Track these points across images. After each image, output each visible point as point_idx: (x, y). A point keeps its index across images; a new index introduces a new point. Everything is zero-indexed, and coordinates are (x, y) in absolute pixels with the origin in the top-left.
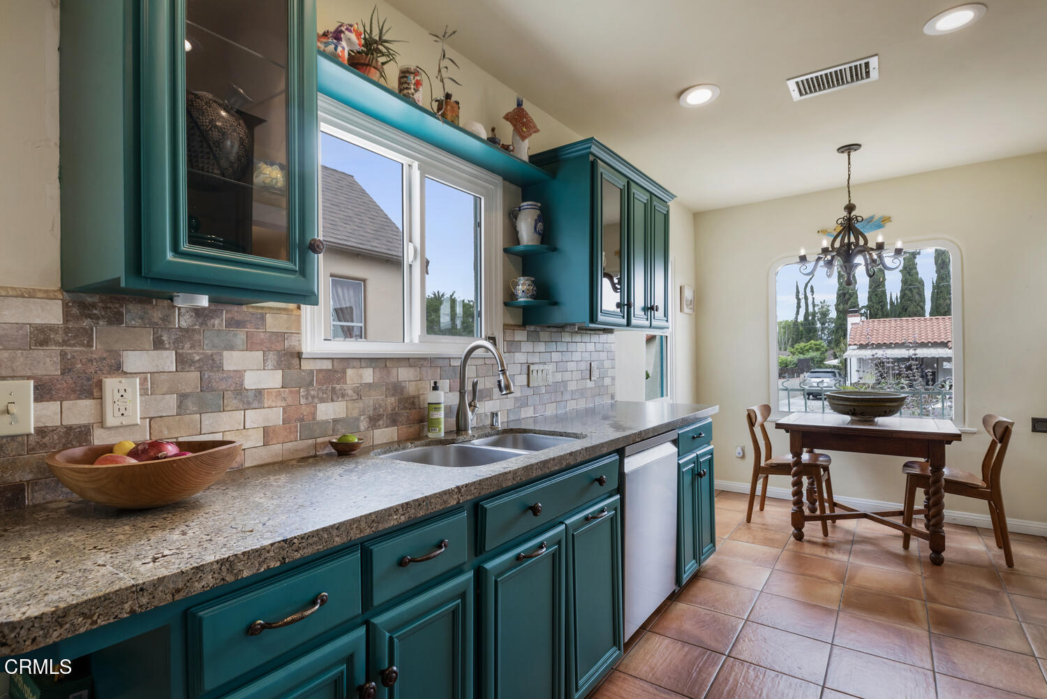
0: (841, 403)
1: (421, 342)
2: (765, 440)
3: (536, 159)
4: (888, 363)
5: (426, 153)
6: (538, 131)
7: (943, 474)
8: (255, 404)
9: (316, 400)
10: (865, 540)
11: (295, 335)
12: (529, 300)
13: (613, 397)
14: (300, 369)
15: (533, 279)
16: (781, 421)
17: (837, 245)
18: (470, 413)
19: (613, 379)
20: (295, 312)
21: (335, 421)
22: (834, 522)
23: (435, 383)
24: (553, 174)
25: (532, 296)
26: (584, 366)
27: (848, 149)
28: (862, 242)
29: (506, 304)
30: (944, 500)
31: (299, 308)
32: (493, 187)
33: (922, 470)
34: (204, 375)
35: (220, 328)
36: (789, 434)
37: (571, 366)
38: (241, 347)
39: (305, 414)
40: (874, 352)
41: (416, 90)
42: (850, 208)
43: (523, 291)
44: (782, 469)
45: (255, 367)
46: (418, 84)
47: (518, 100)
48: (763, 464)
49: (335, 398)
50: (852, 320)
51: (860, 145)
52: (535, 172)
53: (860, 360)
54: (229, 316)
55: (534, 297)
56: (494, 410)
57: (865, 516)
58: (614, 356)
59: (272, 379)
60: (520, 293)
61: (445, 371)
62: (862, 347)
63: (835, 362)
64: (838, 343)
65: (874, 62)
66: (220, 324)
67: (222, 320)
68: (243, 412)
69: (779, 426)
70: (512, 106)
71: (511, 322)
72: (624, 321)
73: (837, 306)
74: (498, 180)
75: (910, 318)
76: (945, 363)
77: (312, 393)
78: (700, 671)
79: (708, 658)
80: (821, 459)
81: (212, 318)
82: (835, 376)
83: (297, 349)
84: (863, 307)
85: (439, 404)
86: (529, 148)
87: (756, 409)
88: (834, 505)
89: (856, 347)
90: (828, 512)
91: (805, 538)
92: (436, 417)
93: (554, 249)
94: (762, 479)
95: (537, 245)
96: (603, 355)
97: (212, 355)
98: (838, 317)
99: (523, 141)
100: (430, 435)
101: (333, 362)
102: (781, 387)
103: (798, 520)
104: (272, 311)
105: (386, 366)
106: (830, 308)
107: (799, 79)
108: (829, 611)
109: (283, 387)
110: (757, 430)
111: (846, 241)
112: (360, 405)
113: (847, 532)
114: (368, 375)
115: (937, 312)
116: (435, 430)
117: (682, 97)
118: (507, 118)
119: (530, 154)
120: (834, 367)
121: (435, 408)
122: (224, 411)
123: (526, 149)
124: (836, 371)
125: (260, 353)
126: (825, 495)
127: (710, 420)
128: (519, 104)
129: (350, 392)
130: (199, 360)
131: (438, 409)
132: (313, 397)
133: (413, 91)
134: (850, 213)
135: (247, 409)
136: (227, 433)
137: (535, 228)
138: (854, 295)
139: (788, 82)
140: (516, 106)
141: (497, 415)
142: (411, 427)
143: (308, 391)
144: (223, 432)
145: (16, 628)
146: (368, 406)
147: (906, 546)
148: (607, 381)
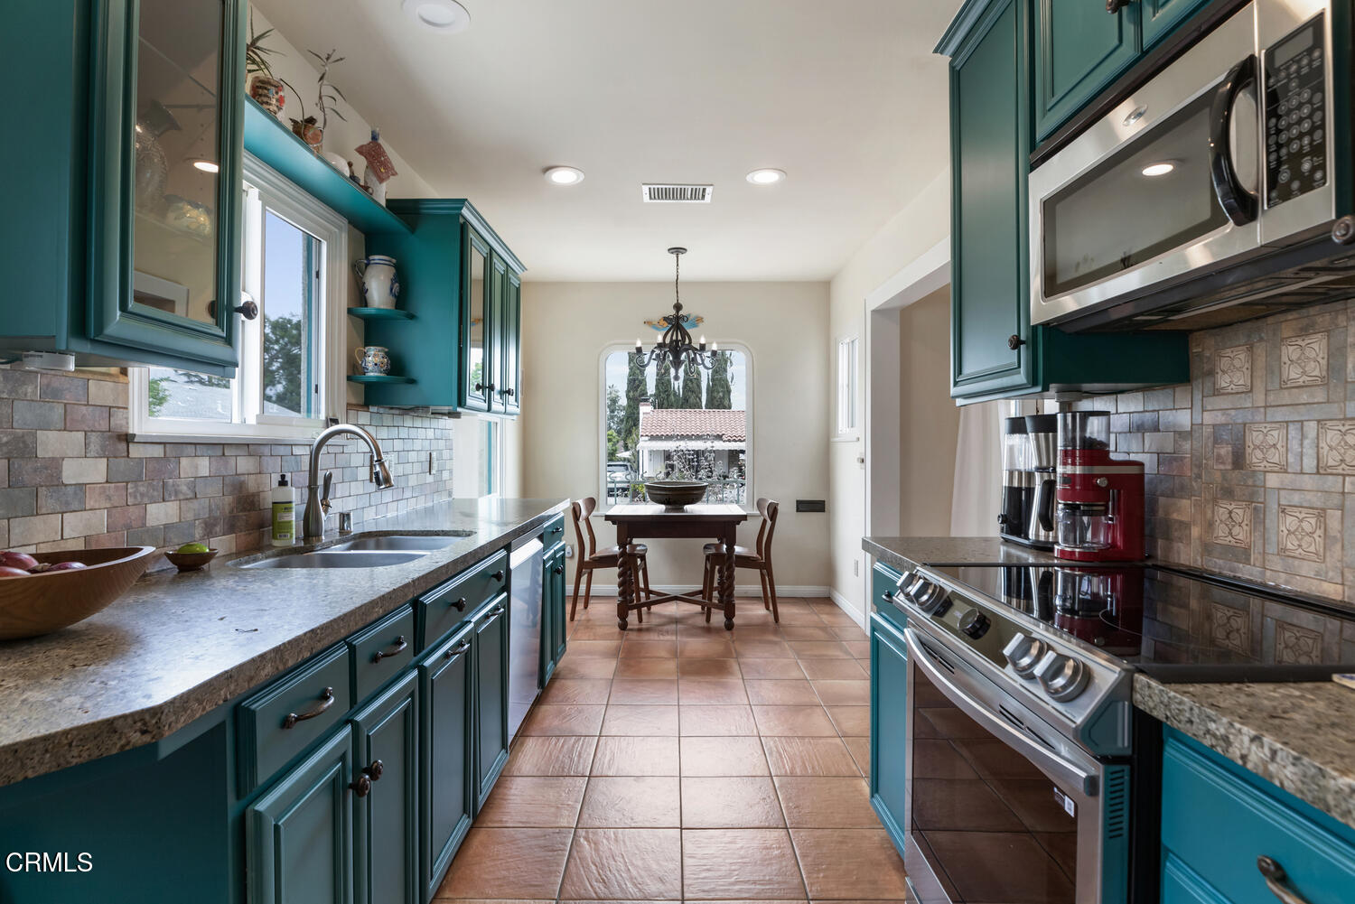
0: (658, 492)
1: (258, 423)
2: (589, 534)
3: (394, 205)
4: (689, 455)
5: (270, 181)
6: (395, 174)
7: (734, 550)
8: (75, 505)
9: (146, 500)
10: (675, 621)
11: (121, 410)
12: (382, 375)
13: (450, 495)
14: (128, 456)
15: (386, 350)
16: (608, 513)
17: (668, 341)
18: (323, 514)
19: (451, 472)
20: (122, 378)
21: (166, 526)
22: (649, 609)
23: (283, 477)
24: (413, 228)
25: (385, 372)
26: (425, 457)
27: (678, 251)
28: (687, 342)
29: (349, 378)
30: (735, 573)
31: (124, 372)
32: (336, 230)
33: (716, 550)
34: (14, 463)
35: (33, 398)
36: (616, 526)
37: (413, 456)
38: (58, 426)
39: (133, 518)
40: (678, 443)
41: (280, 109)
42: (678, 307)
43: (376, 364)
44: (607, 561)
45: (75, 454)
46: (281, 100)
47: (373, 132)
48: (587, 558)
49: (167, 497)
50: (645, 410)
51: (685, 250)
52: (391, 220)
53: (651, 452)
54: (45, 381)
55: (389, 372)
56: (345, 510)
57: (676, 598)
58: (452, 445)
59: (94, 471)
60: (370, 366)
61: (287, 461)
62: (653, 438)
63: (626, 454)
64: (629, 432)
65: (709, 190)
66: (34, 393)
67: (36, 387)
68: (60, 515)
69: (608, 518)
70: (367, 139)
71: (353, 401)
72: (485, 406)
73: (628, 392)
74: (344, 222)
75: (692, 410)
76: (741, 455)
77: (142, 489)
78: (580, 753)
79: (583, 741)
80: (638, 548)
81: (24, 383)
82: (627, 469)
83: (124, 430)
84: (651, 395)
85: (291, 502)
86: (386, 193)
87: (581, 502)
88: (649, 592)
89: (647, 438)
90: (643, 600)
91: (628, 627)
92: (286, 519)
93: (412, 317)
94: (586, 575)
95: (390, 310)
96: (442, 444)
97: (23, 436)
98: (629, 406)
99: (380, 183)
100: (276, 543)
101: (165, 447)
102: (609, 479)
103: (623, 613)
104: (96, 377)
105: (224, 455)
106: (619, 394)
107: (652, 187)
108: (671, 682)
109: (107, 482)
110: (582, 524)
111: (674, 338)
112: (195, 505)
113: (660, 616)
114: (204, 466)
115: (712, 405)
116: (285, 536)
117: (548, 173)
118: (360, 150)
119: (388, 197)
120: (625, 460)
121: (285, 509)
122: (37, 514)
123: (384, 192)
124: (628, 464)
125: (81, 435)
126: (642, 585)
127: (562, 514)
128: (374, 138)
129: (184, 488)
130: (7, 443)
131: (288, 510)
132: (142, 495)
133: (275, 109)
134: (678, 312)
135: (66, 512)
136: (41, 545)
137: (391, 290)
138: (643, 382)
139: (643, 186)
140: (370, 140)
141: (348, 515)
142: (250, 534)
143: (136, 486)
144: (36, 544)
145: (157, 714)
146: (203, 508)
147: (708, 620)
148: (446, 475)
